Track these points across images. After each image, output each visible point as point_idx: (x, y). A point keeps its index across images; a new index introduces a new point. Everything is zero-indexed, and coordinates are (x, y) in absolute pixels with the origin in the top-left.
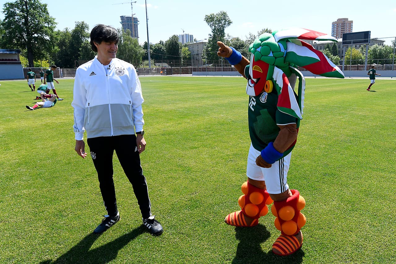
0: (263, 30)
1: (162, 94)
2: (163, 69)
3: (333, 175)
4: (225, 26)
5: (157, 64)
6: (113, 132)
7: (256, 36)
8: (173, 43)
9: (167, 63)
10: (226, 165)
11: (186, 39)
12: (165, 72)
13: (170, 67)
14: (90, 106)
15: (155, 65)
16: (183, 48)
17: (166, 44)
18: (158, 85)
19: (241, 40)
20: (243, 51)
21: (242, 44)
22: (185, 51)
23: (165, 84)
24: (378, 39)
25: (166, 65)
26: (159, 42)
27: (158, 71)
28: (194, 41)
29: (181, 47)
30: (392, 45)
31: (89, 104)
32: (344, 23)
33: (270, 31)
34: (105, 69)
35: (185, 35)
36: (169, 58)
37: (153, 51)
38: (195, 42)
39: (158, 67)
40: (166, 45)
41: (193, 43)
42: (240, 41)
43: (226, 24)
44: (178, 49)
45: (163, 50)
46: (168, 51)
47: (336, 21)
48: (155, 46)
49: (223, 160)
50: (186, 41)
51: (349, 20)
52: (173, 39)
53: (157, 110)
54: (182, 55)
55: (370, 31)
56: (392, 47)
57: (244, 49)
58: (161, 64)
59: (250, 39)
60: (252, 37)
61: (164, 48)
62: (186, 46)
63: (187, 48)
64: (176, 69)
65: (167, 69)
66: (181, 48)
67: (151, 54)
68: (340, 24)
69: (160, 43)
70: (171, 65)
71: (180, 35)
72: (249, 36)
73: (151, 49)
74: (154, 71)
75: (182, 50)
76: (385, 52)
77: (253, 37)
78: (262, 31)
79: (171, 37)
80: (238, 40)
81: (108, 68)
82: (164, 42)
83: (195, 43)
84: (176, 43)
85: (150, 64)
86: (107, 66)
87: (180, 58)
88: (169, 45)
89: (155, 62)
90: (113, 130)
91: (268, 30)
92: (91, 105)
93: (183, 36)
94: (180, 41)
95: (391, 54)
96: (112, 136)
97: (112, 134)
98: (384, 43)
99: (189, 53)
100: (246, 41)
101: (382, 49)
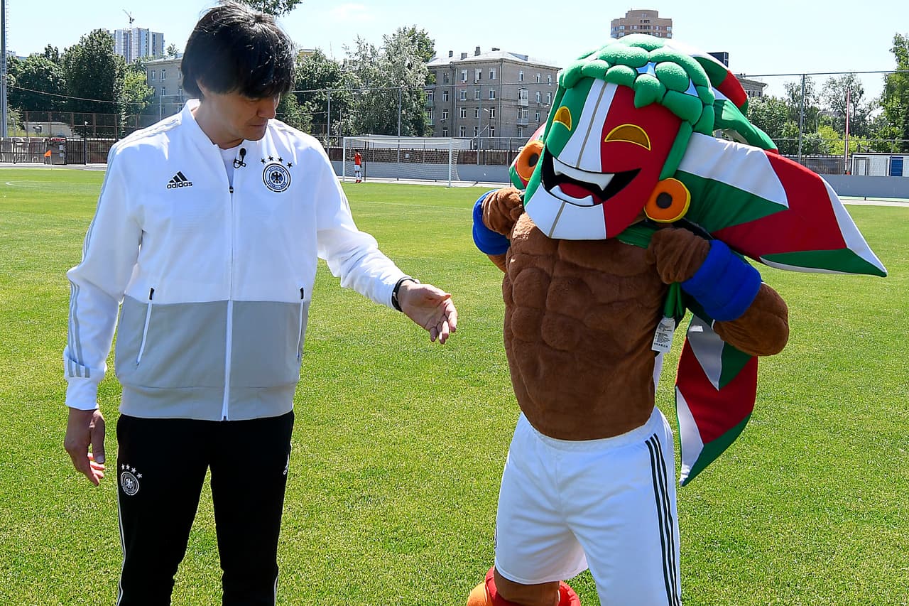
0: (402, 30)
1: (56, 231)
2: (53, 144)
3: (736, 545)
4: (277, 10)
5: (31, 125)
6: (231, 405)
7: (376, 48)
8: (92, 57)
9: (67, 122)
10: (348, 517)
11: (139, 44)
12: (62, 155)
13: (78, 138)
14: (155, 301)
15: (23, 128)
16: (129, 75)
17: (69, 58)
18: (39, 201)
19: (328, 58)
20: (336, 95)
21: (333, 73)
22: (134, 86)
23: (64, 196)
24: (747, 78)
25: (64, 131)
26: (43, 52)
27: (34, 151)
28: (166, 53)
29: (121, 70)
30: (786, 97)
31: (152, 291)
32: (646, 24)
33: (424, 36)
34: (224, 162)
35: (137, 32)
36: (74, 106)
37: (18, 80)
38: (173, 58)
39: (33, 135)
40: (67, 63)
41: (162, 60)
42: (324, 63)
43: (281, 6)
44: (111, 77)
45: (56, 79)
46: (73, 84)
47: (624, 17)
48: (26, 64)
49: (332, 497)
50: (139, 52)
51: (660, 16)
52: (95, 43)
53: (44, 295)
54: (124, 98)
55: (727, 54)
56: (787, 104)
57: (336, 87)
58: (48, 127)
59: (357, 58)
60: (363, 53)
61: (58, 71)
62: (138, 68)
63: (142, 77)
64: (102, 146)
65: (67, 144)
66: (122, 75)
67: (9, 88)
68: (635, 27)
69: (47, 53)
70: (84, 132)
71: (120, 33)
72: (354, 48)
73: (13, 72)
74: (19, 150)
75: (125, 83)
76: (769, 115)
77: (369, 52)
78: (396, 33)
79: (86, 37)
80: (317, 56)
81: (235, 161)
82: (61, 51)
83: (172, 62)
84: (104, 56)
85: (6, 123)
86: (234, 153)
87: (116, 109)
88: (80, 62)
89: (23, 119)
90: (231, 398)
91: (418, 32)
92: (160, 299)
93: (127, 35)
94: (118, 51)
95: (786, 124)
96: (225, 422)
97: (225, 412)
98: (765, 91)
99: (149, 92)
100: (345, 62)
101: (761, 106)
